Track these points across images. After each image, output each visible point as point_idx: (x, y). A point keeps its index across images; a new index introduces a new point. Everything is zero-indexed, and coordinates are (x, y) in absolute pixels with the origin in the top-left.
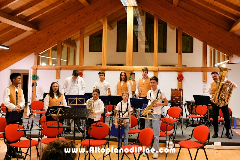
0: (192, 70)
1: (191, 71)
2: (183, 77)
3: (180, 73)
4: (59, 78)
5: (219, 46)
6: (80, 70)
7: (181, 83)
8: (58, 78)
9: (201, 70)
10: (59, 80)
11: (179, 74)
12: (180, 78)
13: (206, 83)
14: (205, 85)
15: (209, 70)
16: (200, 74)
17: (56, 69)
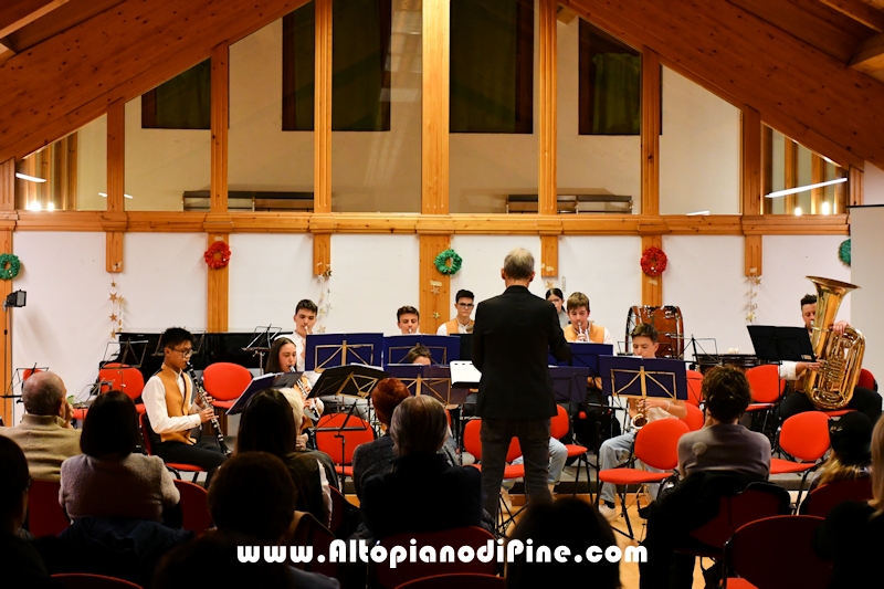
0: (700, 228)
1: (697, 232)
2: (664, 261)
3: (650, 243)
4: (118, 272)
5: (807, 127)
6: (219, 233)
7: (655, 283)
8: (114, 268)
9: (737, 228)
10: (121, 275)
11: (649, 246)
12: (654, 264)
13: (758, 282)
14: (754, 292)
15: (771, 227)
16: (734, 246)
17: (105, 229)
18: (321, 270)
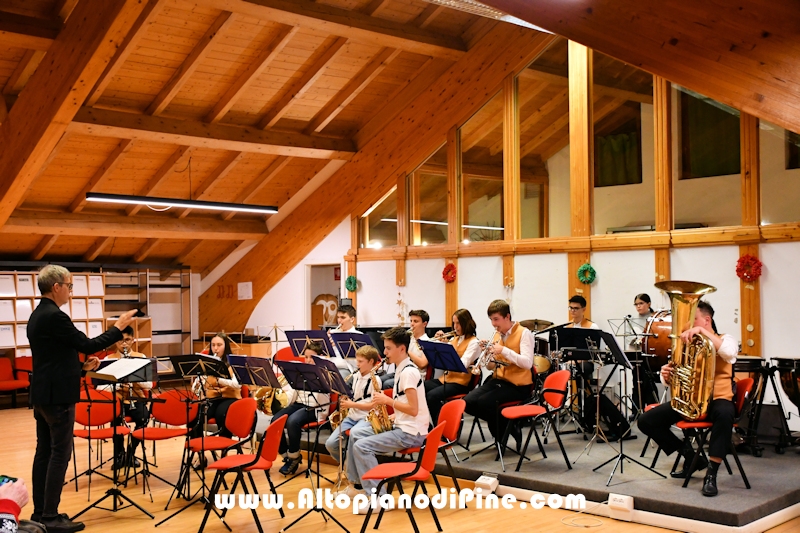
0: (794, 235)
2: (759, 266)
3: (747, 251)
4: (404, 285)
6: (451, 258)
7: (752, 288)
8: (400, 283)
10: (405, 288)
12: (748, 270)
17: (394, 258)
18: (508, 281)
